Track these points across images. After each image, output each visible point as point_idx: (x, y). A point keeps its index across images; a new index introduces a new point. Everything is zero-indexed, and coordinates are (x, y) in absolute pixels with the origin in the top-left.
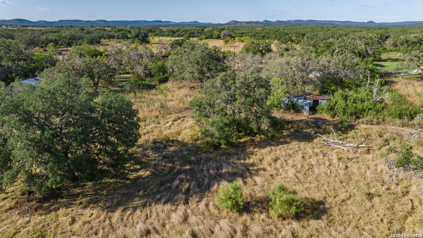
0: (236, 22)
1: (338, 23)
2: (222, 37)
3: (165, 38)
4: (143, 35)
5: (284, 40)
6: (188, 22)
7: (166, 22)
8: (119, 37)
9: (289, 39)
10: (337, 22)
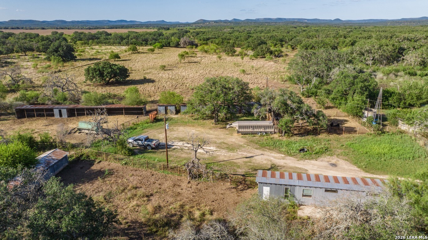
0: (204, 21)
1: (306, 21)
2: (182, 46)
3: (109, 47)
4: (65, 48)
5: (260, 51)
6: (154, 21)
7: (131, 21)
8: (39, 49)
9: (266, 50)
10: (306, 19)
